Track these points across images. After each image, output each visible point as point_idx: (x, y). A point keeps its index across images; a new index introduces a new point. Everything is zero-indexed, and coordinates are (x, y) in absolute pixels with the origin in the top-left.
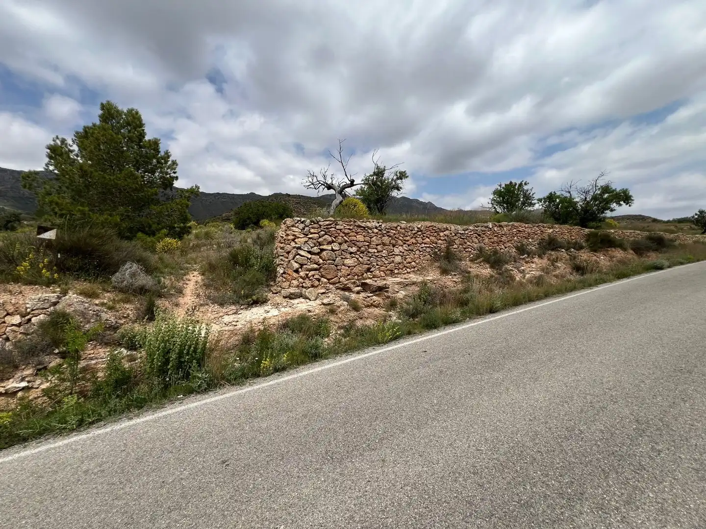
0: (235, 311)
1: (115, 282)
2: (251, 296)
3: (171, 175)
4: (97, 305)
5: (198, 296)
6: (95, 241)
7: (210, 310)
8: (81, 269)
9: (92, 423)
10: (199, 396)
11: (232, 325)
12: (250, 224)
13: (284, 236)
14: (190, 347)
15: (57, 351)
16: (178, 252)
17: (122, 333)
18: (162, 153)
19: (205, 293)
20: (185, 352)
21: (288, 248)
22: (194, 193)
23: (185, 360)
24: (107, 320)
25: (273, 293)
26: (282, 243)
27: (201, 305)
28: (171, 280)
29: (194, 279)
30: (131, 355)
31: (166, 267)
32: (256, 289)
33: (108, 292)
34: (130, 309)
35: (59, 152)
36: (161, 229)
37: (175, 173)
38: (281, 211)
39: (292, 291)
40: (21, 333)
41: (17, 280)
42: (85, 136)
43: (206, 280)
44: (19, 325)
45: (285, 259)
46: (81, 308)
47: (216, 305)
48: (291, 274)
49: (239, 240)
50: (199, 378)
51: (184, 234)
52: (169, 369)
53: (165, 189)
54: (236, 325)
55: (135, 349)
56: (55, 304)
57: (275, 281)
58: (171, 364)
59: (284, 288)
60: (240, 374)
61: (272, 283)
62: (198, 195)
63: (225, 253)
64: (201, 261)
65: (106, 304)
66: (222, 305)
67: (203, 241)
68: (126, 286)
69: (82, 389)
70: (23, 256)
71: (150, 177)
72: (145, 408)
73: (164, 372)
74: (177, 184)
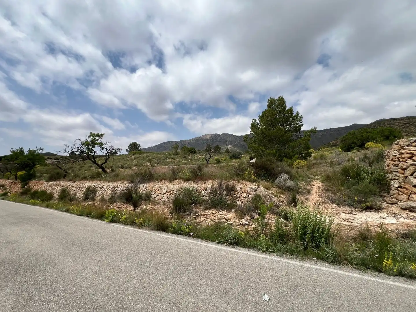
0: (350, 211)
1: (277, 183)
2: (365, 202)
3: (300, 124)
4: (270, 193)
5: (321, 196)
6: (269, 163)
7: (330, 207)
8: (264, 175)
9: (271, 252)
10: (327, 264)
11: (349, 221)
12: (355, 147)
13: (396, 155)
14: (319, 228)
15: (257, 212)
16: (305, 168)
17: (281, 210)
18: (295, 114)
19: (326, 195)
20: (316, 230)
21: (403, 165)
22: (313, 132)
23: (316, 236)
24: (274, 202)
25: (388, 203)
26: (395, 161)
27: (324, 202)
28: (303, 184)
29: (317, 185)
30: (285, 223)
31: (300, 177)
32: (369, 198)
33: (274, 187)
34: (284, 198)
35: (254, 126)
36: (294, 155)
37: (301, 122)
38: (387, 133)
39: (412, 205)
40: (246, 201)
41: (244, 179)
42: (263, 117)
43: (325, 186)
44: (245, 197)
45: (400, 175)
46: (265, 194)
47: (334, 204)
48: (409, 188)
49: (347, 159)
50: (328, 253)
51: (307, 157)
52: (306, 238)
53: (297, 132)
54: (353, 223)
55: (287, 220)
56: (256, 190)
57: (389, 193)
58: (307, 236)
59: (401, 201)
60: (361, 262)
61: (385, 194)
62: (315, 133)
63: (338, 169)
64: (321, 174)
65: (274, 193)
66: (339, 205)
67: (320, 161)
68: (281, 185)
69: (266, 233)
70: (246, 169)
71: (289, 128)
72: (295, 256)
73: (303, 239)
74: (303, 129)
